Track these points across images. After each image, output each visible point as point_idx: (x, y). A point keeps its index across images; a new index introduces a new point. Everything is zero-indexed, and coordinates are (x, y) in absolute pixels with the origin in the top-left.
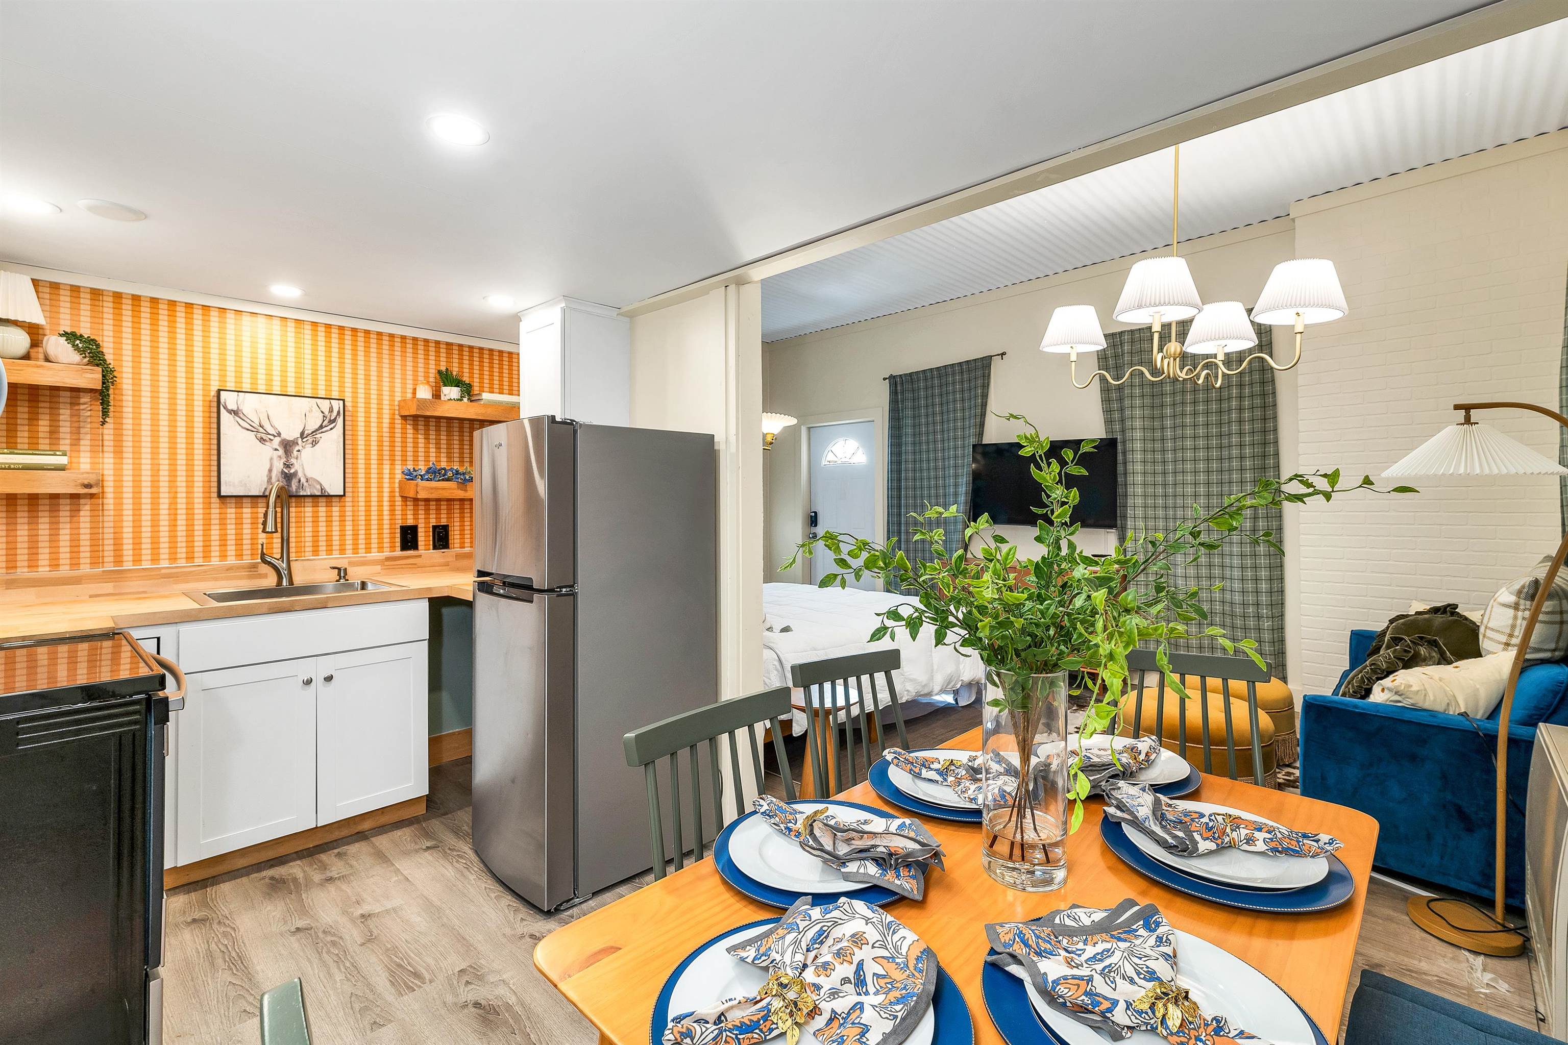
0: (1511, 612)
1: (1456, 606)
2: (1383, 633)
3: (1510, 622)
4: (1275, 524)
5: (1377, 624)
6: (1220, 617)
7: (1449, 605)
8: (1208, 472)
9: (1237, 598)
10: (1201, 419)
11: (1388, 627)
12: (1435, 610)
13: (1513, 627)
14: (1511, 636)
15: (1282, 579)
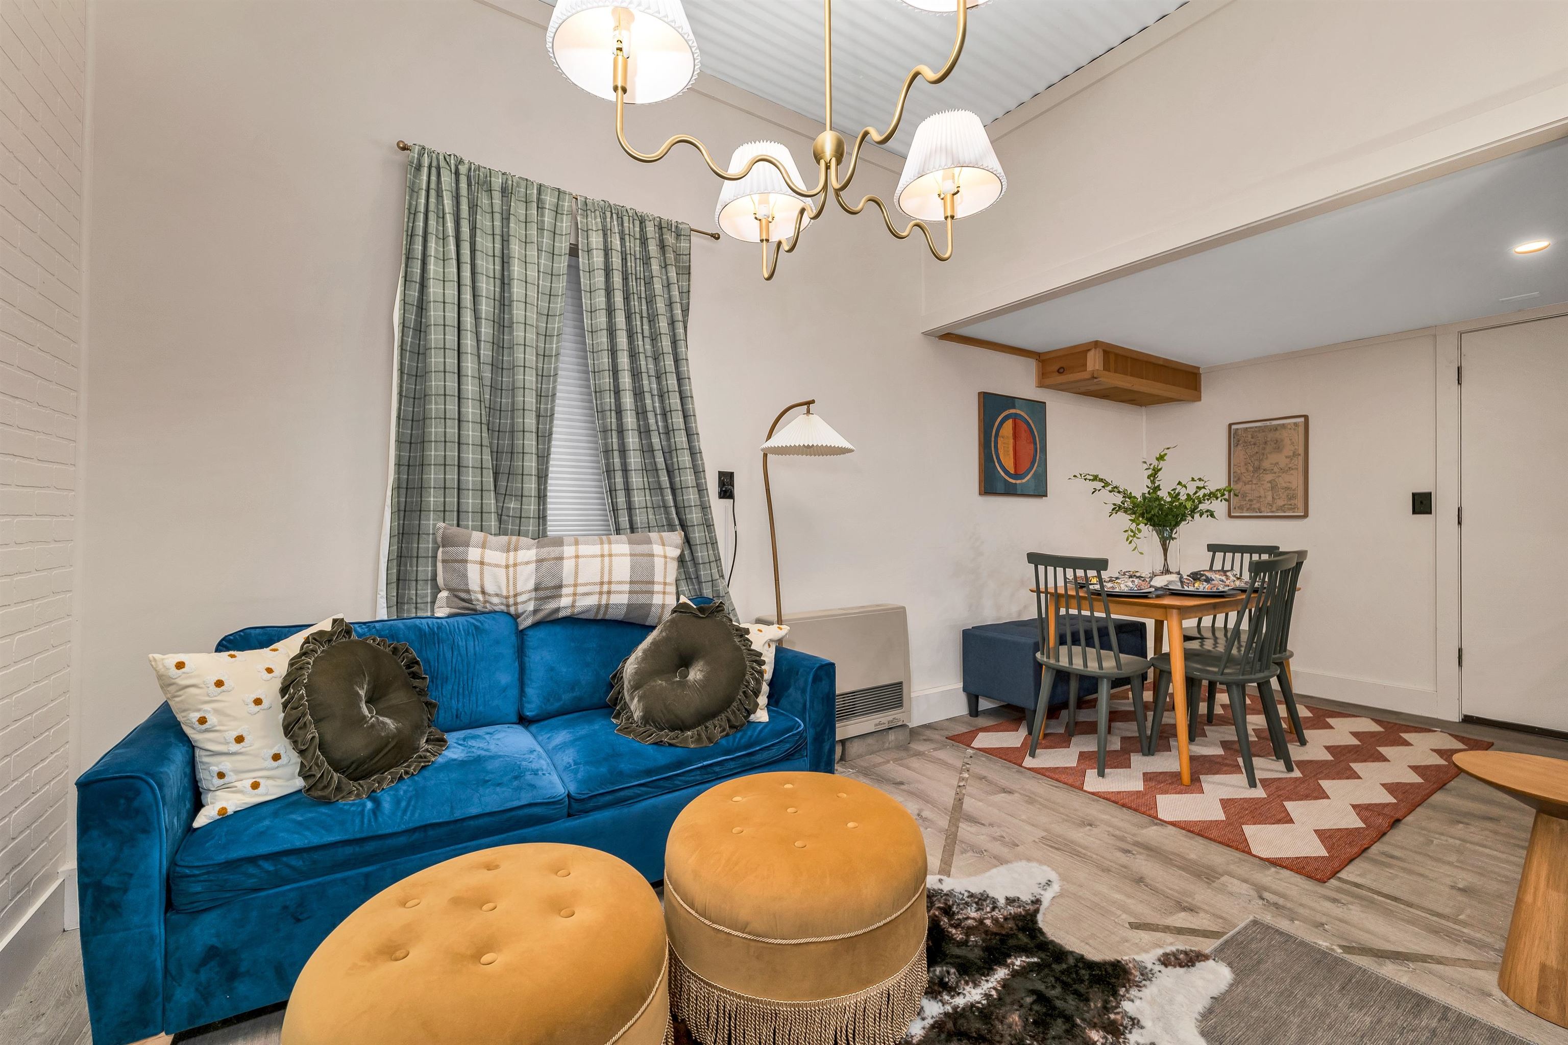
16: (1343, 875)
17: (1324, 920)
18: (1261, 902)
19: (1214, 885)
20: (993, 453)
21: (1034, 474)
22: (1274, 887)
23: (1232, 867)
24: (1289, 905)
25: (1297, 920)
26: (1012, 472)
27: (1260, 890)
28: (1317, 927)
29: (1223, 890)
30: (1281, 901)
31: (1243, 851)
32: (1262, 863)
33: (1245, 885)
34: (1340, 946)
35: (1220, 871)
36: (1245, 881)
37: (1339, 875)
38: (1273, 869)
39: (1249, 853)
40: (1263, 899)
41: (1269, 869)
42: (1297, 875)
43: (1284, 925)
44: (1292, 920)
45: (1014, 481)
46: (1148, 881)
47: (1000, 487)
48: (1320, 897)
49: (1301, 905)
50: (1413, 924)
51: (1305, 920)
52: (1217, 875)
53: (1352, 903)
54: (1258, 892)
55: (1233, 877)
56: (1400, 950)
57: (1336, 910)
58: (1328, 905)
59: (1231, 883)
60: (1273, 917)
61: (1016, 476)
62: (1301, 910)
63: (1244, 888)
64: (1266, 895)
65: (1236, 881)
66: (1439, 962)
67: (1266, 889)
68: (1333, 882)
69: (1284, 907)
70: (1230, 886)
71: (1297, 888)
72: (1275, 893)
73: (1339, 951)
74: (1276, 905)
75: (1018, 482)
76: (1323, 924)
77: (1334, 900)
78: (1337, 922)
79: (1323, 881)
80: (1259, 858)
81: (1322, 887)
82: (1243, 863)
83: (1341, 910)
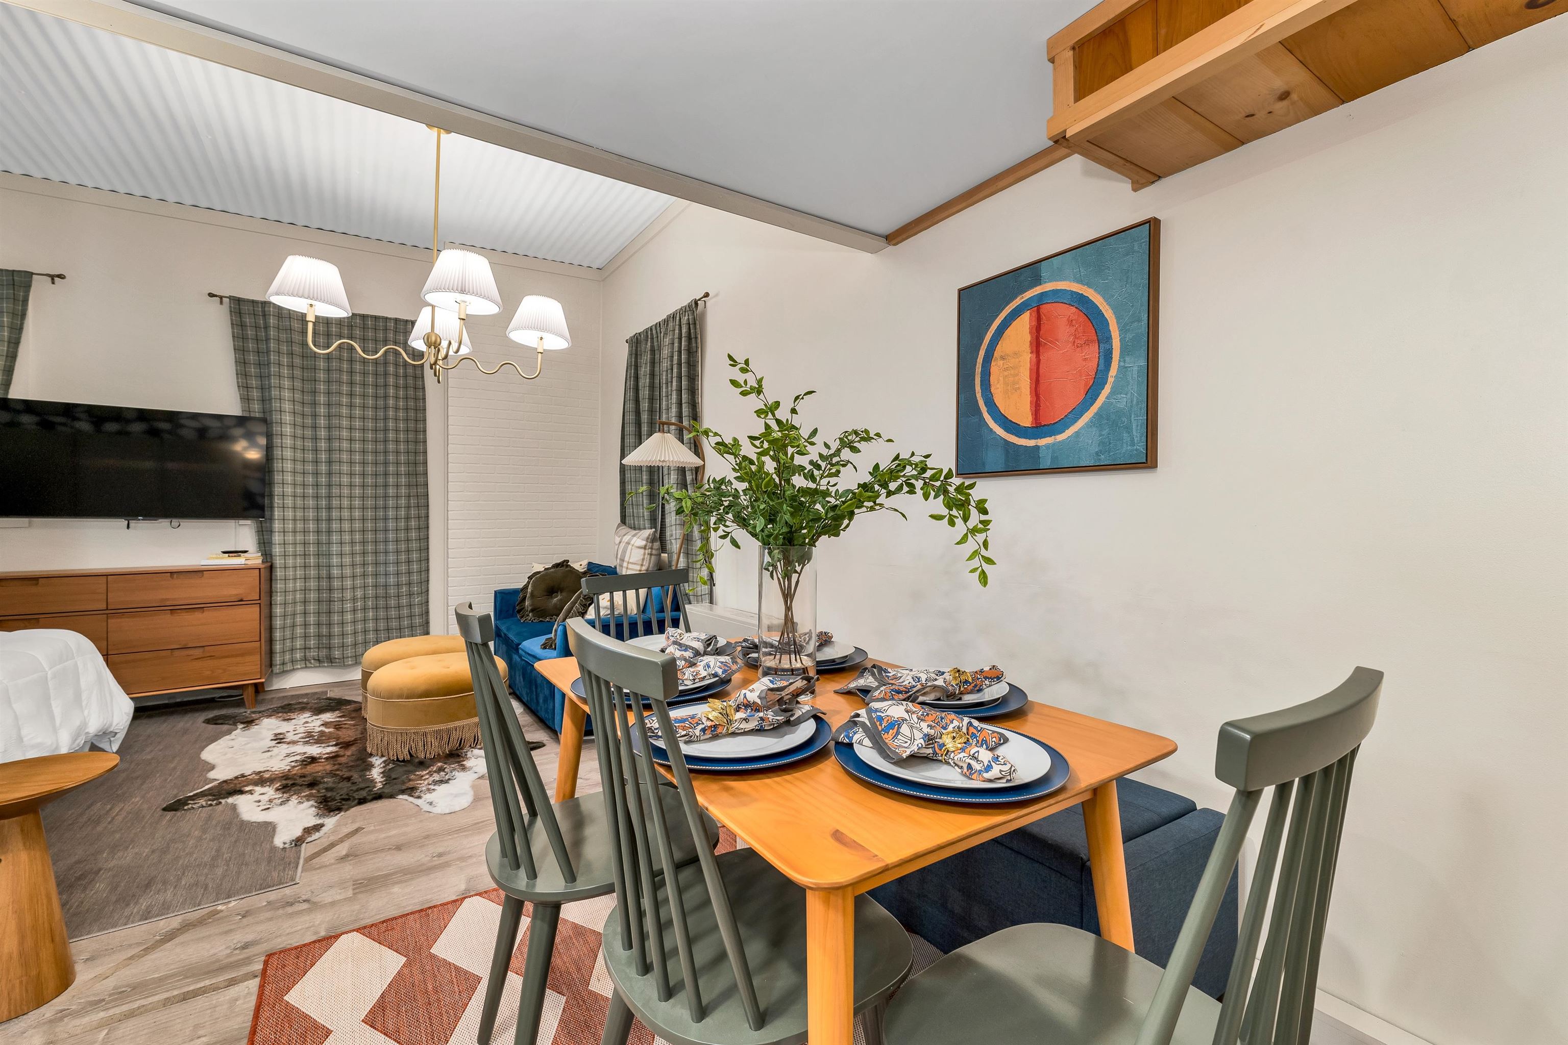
0: (642, 551)
1: (568, 561)
2: (526, 587)
3: (642, 557)
4: (423, 512)
5: (518, 582)
6: (372, 601)
7: (565, 561)
8: (364, 463)
9: (392, 580)
10: (357, 412)
11: (528, 582)
12: (557, 566)
13: (643, 559)
14: (642, 565)
15: (427, 560)
16: (253, 984)
17: (245, 921)
18: (304, 897)
19: (352, 883)
20: (979, 396)
21: (1098, 415)
22: (307, 918)
23: (357, 907)
24: (281, 911)
25: (266, 906)
26: (1026, 421)
27: (313, 905)
28: (247, 912)
29: (342, 884)
30: (290, 910)
31: (365, 927)
32: (339, 931)
33: (330, 900)
34: (221, 911)
35: (360, 896)
36: (333, 904)
37: (258, 980)
38: (323, 934)
39: (358, 930)
40: (304, 901)
41: (327, 930)
42: (297, 944)
43: (273, 896)
44: (269, 903)
45: (1031, 443)
46: (394, 852)
47: (994, 458)
48: (261, 939)
49: (271, 919)
50: (161, 979)
51: (260, 910)
52: (358, 891)
53: (228, 956)
54: (315, 903)
55: (345, 899)
56: (169, 944)
57: (240, 937)
58: (250, 937)
59: (340, 893)
60: (285, 895)
61: (1039, 428)
62: (268, 915)
63: (328, 897)
64: (305, 906)
65: (338, 897)
66: (131, 958)
67: (309, 911)
68: (259, 967)
69: (283, 907)
70: (340, 891)
71: (287, 931)
72: (300, 913)
73: (220, 908)
74: (292, 904)
75: (1042, 442)
76: (244, 917)
77: (245, 946)
78: (233, 927)
79: (270, 956)
80: (347, 933)
81: (266, 951)
82: (353, 918)
83: (235, 942)
